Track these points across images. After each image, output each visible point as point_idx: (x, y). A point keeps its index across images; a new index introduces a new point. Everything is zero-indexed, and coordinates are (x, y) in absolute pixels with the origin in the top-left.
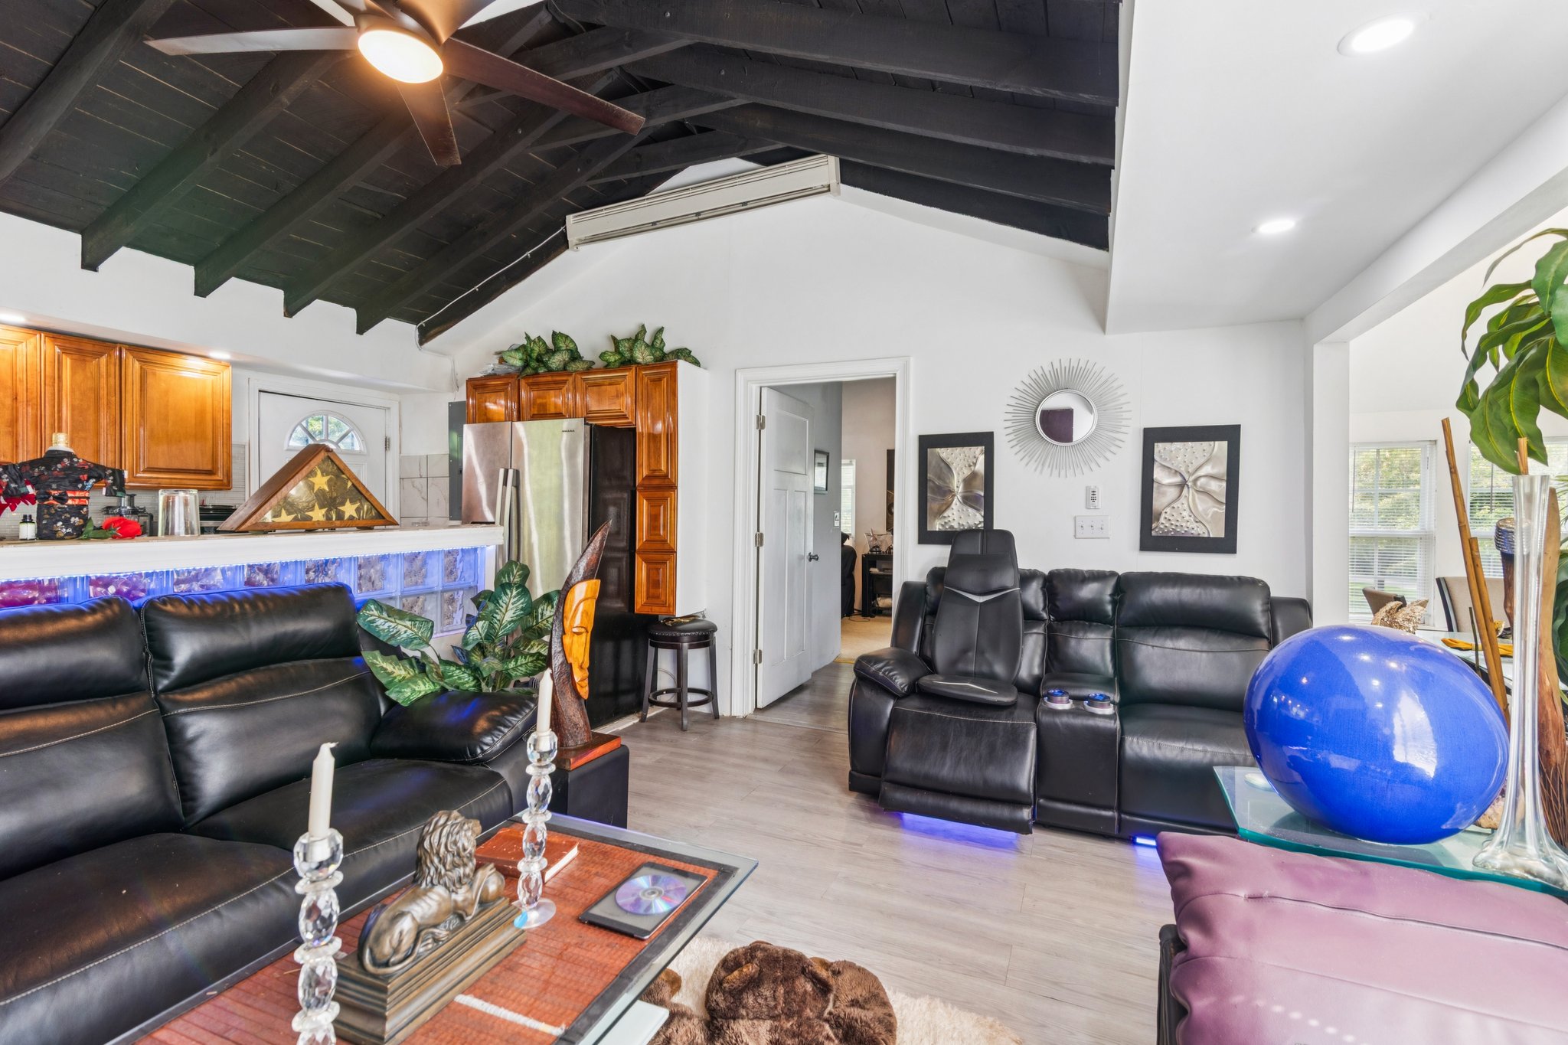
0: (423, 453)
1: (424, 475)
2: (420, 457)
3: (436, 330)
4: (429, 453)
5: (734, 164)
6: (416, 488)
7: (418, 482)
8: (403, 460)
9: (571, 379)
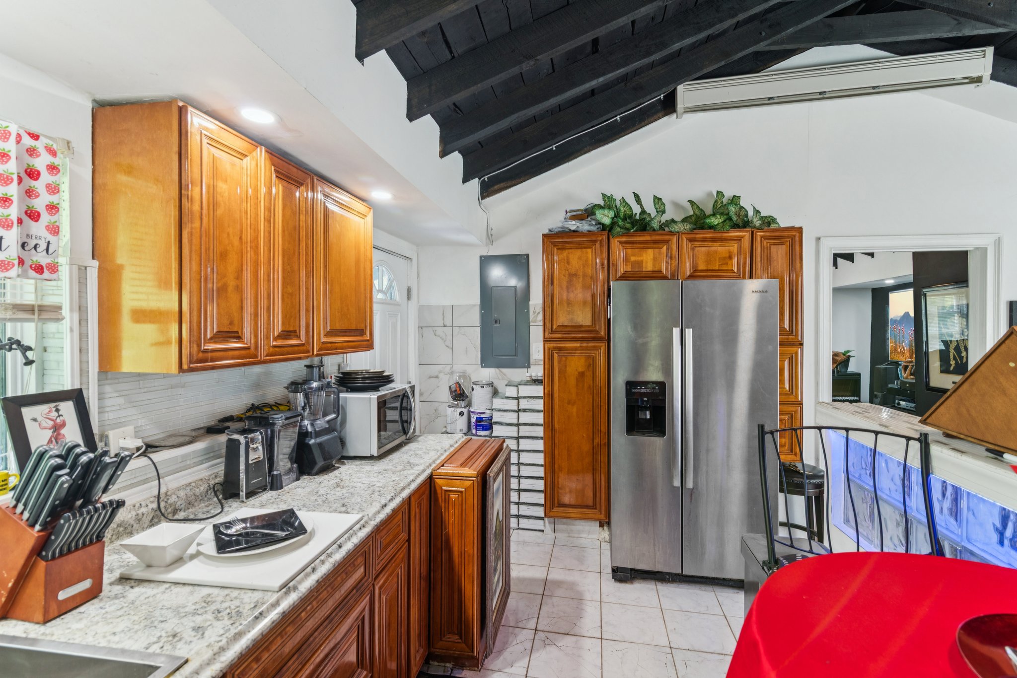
0: (448, 303)
1: (449, 323)
2: (444, 307)
3: (502, 185)
4: (455, 303)
5: (858, 50)
6: (439, 336)
7: (440, 331)
8: (421, 309)
9: (675, 239)
